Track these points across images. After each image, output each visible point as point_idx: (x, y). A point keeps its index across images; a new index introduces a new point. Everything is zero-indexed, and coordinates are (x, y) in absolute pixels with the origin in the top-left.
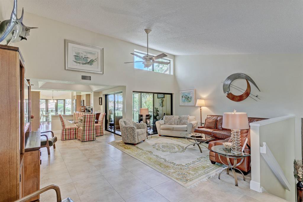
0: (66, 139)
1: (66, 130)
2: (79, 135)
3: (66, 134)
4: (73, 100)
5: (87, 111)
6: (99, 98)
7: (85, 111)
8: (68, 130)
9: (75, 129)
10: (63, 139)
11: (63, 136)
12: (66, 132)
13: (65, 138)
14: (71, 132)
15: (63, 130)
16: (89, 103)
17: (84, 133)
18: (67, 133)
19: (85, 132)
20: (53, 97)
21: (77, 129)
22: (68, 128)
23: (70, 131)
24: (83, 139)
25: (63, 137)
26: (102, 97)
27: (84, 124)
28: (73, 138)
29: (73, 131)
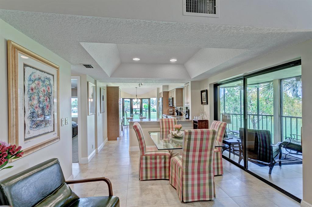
0: (147, 177)
1: (146, 159)
2: (173, 176)
3: (146, 168)
4: (158, 99)
5: (178, 114)
6: (202, 92)
7: (174, 113)
8: (151, 159)
9: (165, 158)
10: (142, 177)
11: (142, 171)
12: (146, 163)
13: (144, 175)
14: (156, 163)
15: (141, 159)
16: (181, 101)
17: (187, 179)
18: (149, 166)
19: (190, 176)
20: (136, 96)
21: (167, 157)
22: (151, 155)
23: (153, 161)
24: (185, 196)
25: (142, 174)
26: (208, 88)
27: (188, 156)
28: (161, 176)
29: (160, 163)
